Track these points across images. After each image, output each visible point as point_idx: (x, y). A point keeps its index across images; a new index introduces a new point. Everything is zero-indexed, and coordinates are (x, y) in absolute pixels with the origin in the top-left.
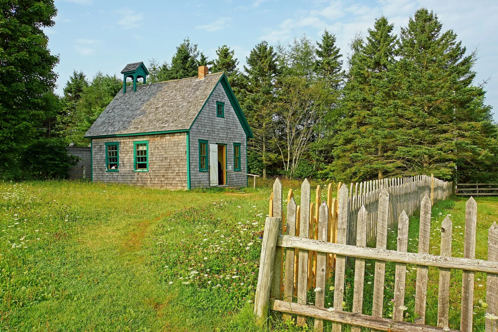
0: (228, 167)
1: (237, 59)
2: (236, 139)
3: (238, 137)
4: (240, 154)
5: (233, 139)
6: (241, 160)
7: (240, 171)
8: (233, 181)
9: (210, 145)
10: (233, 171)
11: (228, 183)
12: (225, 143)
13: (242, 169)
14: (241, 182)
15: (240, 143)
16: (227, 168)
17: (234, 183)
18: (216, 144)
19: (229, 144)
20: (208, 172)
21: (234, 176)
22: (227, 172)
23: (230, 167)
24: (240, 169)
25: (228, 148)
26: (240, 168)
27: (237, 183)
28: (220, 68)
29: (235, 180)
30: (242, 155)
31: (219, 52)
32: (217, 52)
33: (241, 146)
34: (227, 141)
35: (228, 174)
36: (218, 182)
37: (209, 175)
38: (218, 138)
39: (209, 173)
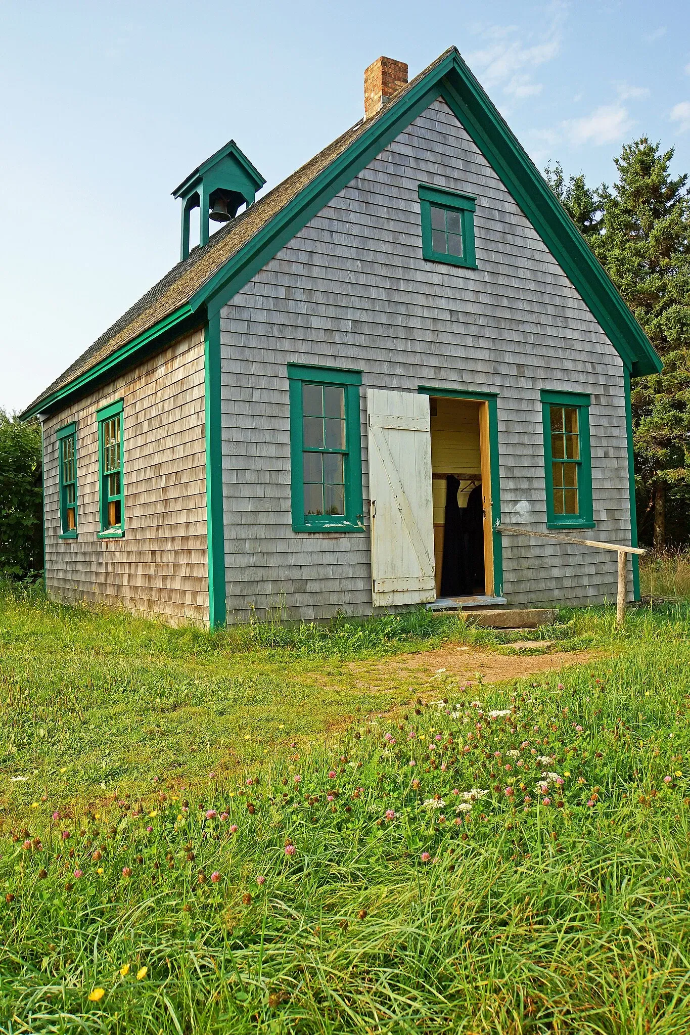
0: (505, 508)
1: (685, 177)
2: (559, 375)
3: (569, 365)
4: (587, 447)
5: (541, 373)
6: (595, 474)
7: (591, 527)
8: (543, 574)
9: (370, 392)
10: (543, 529)
11: (507, 587)
12: (485, 390)
13: (603, 516)
14: (597, 580)
15: (588, 396)
16: (497, 514)
17: (553, 584)
18: (422, 390)
19: (507, 393)
20: (360, 531)
21: (549, 551)
22: (498, 534)
23: (523, 506)
24: (590, 518)
25: (501, 415)
26: (588, 510)
27: (568, 583)
28: (629, 207)
29: (556, 573)
30: (595, 453)
31: (623, 163)
32: (617, 162)
33: (591, 410)
34: (498, 381)
35: (505, 542)
36: (432, 583)
37: (369, 551)
38: (434, 362)
39: (369, 538)
